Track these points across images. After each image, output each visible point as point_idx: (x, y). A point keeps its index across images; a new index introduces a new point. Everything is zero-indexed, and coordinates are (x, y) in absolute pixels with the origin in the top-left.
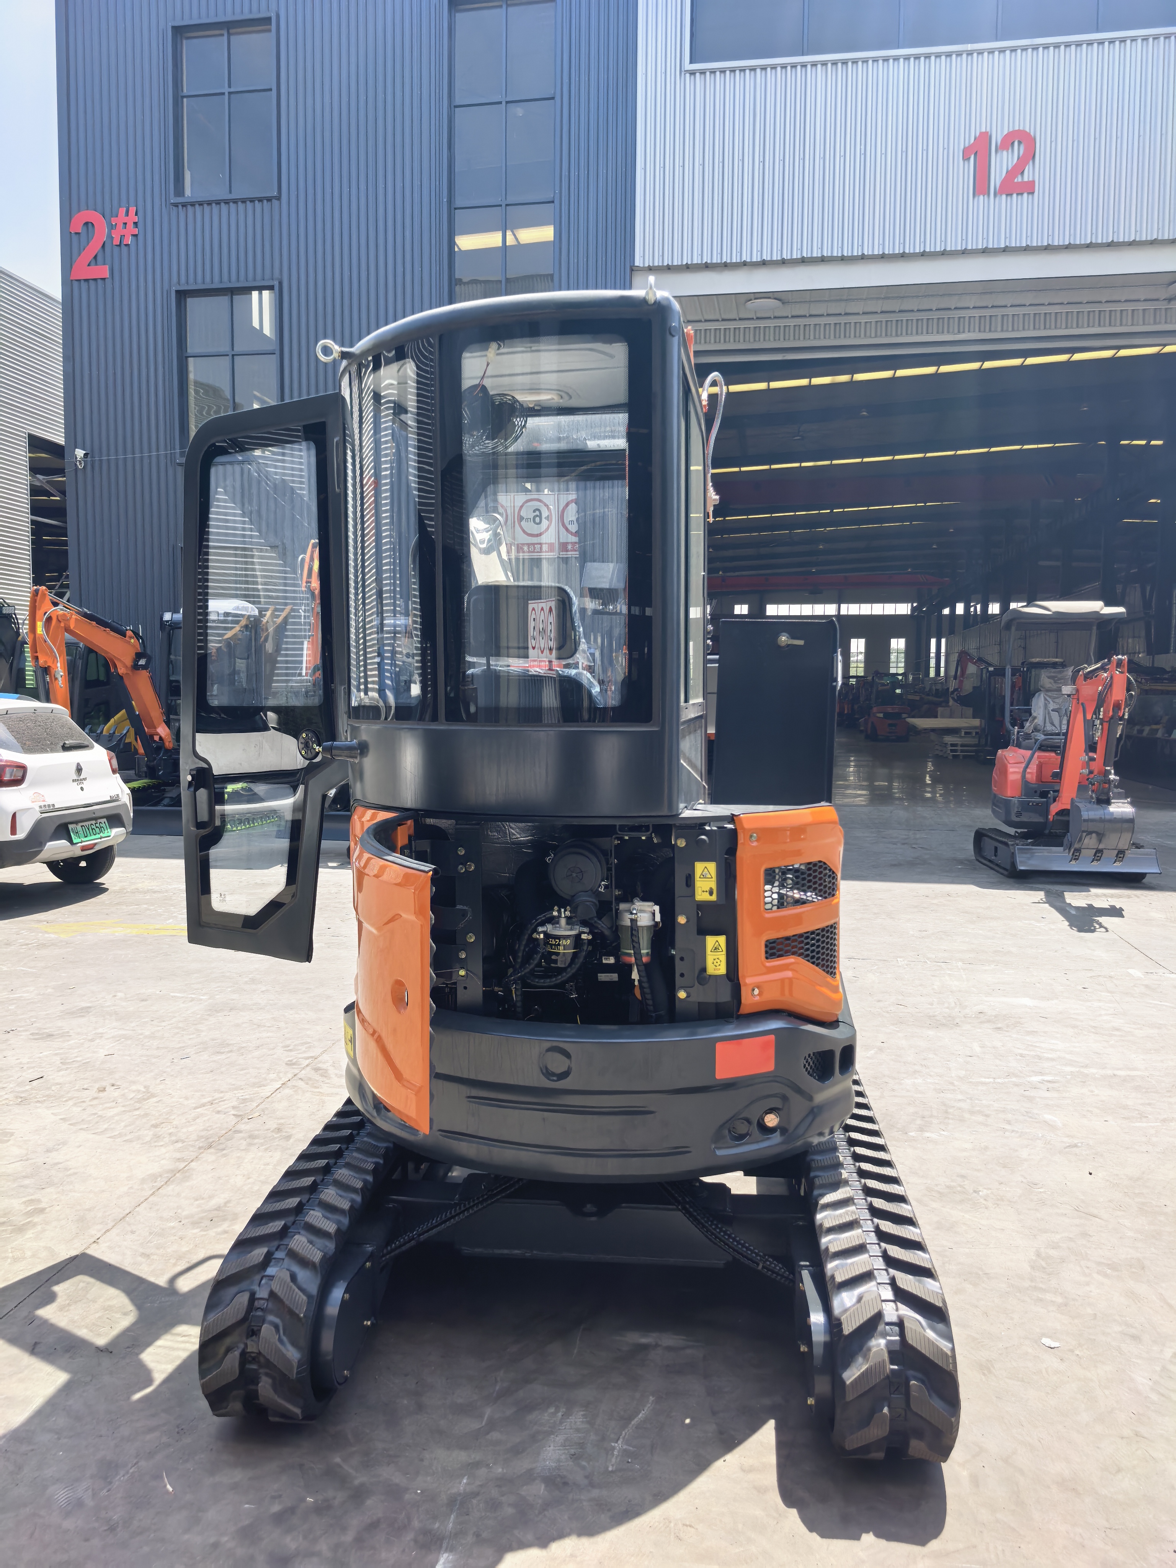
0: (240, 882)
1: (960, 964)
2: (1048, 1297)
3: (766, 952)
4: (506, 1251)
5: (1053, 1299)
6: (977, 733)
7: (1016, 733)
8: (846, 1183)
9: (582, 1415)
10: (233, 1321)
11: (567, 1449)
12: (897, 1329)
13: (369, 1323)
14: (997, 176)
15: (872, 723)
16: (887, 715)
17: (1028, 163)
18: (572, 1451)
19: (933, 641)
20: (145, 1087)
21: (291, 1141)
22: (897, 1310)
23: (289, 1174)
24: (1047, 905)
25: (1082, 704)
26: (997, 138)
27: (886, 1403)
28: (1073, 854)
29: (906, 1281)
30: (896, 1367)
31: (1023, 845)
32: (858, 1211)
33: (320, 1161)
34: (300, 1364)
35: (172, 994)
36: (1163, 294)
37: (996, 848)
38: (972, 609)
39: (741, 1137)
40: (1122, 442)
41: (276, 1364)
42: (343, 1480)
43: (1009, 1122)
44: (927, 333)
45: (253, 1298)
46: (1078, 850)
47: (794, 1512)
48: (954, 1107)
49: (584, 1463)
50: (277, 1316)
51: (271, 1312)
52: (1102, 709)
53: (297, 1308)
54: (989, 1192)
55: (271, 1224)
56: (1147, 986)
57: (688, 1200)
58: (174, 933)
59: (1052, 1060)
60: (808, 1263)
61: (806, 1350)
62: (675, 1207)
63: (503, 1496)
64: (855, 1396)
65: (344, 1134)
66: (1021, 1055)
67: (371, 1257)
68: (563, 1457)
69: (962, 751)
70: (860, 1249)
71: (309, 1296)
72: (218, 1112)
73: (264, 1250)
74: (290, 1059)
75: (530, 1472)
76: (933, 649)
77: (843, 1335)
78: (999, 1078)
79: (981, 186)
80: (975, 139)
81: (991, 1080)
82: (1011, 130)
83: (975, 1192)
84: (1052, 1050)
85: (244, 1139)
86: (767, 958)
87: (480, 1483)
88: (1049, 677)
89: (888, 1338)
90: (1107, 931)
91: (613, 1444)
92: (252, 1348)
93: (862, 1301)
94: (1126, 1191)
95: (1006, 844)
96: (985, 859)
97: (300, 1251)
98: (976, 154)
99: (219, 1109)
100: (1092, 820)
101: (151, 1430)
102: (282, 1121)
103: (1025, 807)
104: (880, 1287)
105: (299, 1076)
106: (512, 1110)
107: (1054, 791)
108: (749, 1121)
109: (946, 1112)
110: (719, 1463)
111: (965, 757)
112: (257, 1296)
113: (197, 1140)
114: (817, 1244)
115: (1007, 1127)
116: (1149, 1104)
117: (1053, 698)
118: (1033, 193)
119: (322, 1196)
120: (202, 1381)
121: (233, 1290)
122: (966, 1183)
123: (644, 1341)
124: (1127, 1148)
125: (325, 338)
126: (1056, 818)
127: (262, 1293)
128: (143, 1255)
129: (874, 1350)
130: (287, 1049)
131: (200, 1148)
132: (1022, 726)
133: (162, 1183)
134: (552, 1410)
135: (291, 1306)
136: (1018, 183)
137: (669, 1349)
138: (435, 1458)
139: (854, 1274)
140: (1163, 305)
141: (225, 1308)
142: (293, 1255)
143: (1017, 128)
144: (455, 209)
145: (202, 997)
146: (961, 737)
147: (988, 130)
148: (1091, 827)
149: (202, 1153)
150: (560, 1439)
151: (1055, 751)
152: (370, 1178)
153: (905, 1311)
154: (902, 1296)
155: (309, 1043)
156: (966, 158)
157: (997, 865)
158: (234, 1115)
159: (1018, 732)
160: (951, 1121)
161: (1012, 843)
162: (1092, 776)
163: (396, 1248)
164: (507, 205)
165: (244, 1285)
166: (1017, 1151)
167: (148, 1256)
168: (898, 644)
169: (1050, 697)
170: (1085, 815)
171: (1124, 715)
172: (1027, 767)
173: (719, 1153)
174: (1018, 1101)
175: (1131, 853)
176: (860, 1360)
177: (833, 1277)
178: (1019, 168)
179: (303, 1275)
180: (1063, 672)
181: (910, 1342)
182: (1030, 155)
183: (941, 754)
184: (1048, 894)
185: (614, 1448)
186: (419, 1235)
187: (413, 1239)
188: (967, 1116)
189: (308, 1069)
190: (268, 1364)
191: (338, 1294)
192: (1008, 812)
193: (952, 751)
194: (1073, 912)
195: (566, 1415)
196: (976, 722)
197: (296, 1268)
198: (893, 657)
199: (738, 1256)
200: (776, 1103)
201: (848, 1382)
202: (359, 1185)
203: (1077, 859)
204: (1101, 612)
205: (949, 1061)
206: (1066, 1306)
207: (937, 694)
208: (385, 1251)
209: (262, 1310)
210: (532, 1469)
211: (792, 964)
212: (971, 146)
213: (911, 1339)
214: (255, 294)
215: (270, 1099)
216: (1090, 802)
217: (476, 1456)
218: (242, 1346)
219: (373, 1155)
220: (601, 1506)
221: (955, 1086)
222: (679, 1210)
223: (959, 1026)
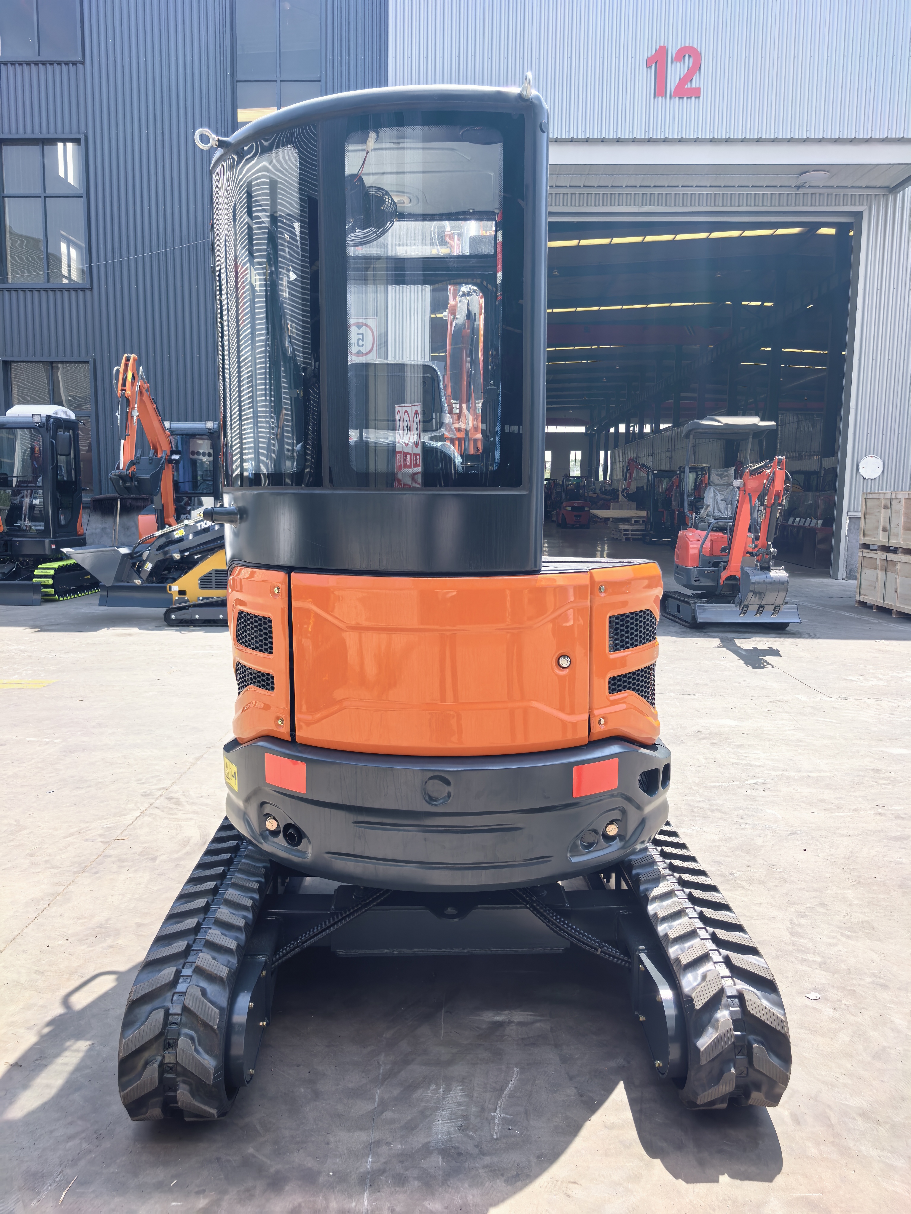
0: (74, 642)
1: (672, 695)
2: (810, 957)
3: (609, 688)
4: (376, 951)
5: (814, 959)
6: (643, 521)
7: (693, 518)
8: (663, 878)
9: (461, 1090)
10: (151, 1036)
11: (453, 1122)
12: (737, 1001)
13: (265, 1024)
14: (672, 82)
15: (563, 514)
16: (574, 508)
17: (695, 73)
18: (459, 1123)
19: (602, 453)
20: (16, 821)
21: (157, 862)
22: (735, 984)
23: (183, 897)
24: (724, 649)
25: (749, 494)
26: (672, 52)
27: (732, 1065)
28: (742, 610)
29: (739, 959)
30: (739, 1033)
31: (700, 603)
32: (680, 901)
33: (208, 883)
34: (216, 1070)
35: (28, 739)
36: (793, 182)
37: (679, 607)
38: (631, 429)
39: (590, 845)
40: (744, 303)
41: (193, 1072)
42: (260, 1170)
43: (741, 817)
44: (618, 205)
45: (167, 1014)
46: (747, 606)
47: (658, 1162)
48: (697, 807)
49: (471, 1133)
50: (190, 1028)
51: (185, 1025)
52: (766, 498)
53: (210, 1022)
54: (741, 874)
55: (175, 945)
56: (812, 707)
57: (534, 899)
58: (20, 686)
59: (760, 766)
60: (644, 947)
61: (644, 1019)
62: (523, 905)
63: (406, 1170)
64: (709, 1060)
65: (225, 858)
66: (737, 764)
67: (265, 966)
68: (452, 1129)
69: (632, 535)
70: (692, 934)
71: (221, 1009)
72: (87, 840)
73: (174, 969)
74: (144, 790)
75: (426, 1146)
76: (602, 459)
77: (696, 1010)
78: (725, 783)
79: (660, 90)
80: (656, 51)
81: (720, 784)
82: (683, 46)
83: (731, 874)
84: (758, 759)
85: (114, 863)
86: (610, 693)
87: (384, 1160)
88: (717, 475)
89: (731, 1009)
90: (773, 667)
91: (492, 1114)
92: (169, 1058)
93: (707, 979)
94: (843, 867)
95: (688, 603)
96: (669, 614)
97: (207, 968)
98: (656, 63)
99: (87, 837)
100: (759, 583)
101: (70, 1138)
102: (146, 845)
103: (701, 573)
104: (717, 965)
105: (154, 805)
106: (396, 832)
107: (724, 562)
108: (595, 832)
109: (693, 811)
110: (588, 1123)
111: (634, 539)
112: (171, 1012)
113: (71, 866)
114: (654, 932)
115: (741, 820)
116: (841, 798)
117: (720, 491)
118: (699, 97)
119: (218, 915)
120: (122, 1093)
121: (147, 1008)
122: (721, 868)
123: (499, 1018)
124: (834, 833)
125: (201, 127)
126: (725, 582)
127: (176, 1009)
128: (37, 972)
129: (722, 1020)
130: (139, 782)
131: (75, 873)
132: (698, 513)
133: (45, 906)
134: (433, 1087)
135: (205, 1019)
136: (688, 89)
137: (521, 1024)
138: (339, 1141)
139: (695, 957)
140: (794, 192)
141: (142, 1025)
142: (199, 971)
143: (687, 45)
144: (237, 81)
145: (55, 741)
146: (632, 524)
147: (666, 45)
148: (757, 588)
149: (78, 877)
150: (446, 1112)
151: (722, 532)
152: (256, 896)
153: (741, 985)
154: (737, 972)
155: (159, 776)
156: (649, 66)
157: (679, 619)
158: (101, 842)
159: (695, 517)
160: (698, 818)
161: (693, 602)
162: (756, 549)
163: (284, 956)
164: (281, 81)
165: (157, 1003)
166: (753, 839)
167: (42, 973)
168: (576, 456)
169: (718, 490)
170: (753, 579)
171: (782, 502)
172: (703, 543)
173: (574, 860)
174: (744, 800)
175: (783, 608)
176: (710, 1030)
177: (678, 960)
178: (688, 77)
179: (211, 989)
180: (728, 471)
181: (751, 1011)
182: (697, 67)
183: (615, 537)
184: (722, 640)
185: (494, 1118)
186: (303, 943)
187: (298, 946)
188: (709, 813)
189: (162, 798)
190: (185, 1073)
191: (244, 1002)
192: (689, 579)
193: (625, 535)
194: (744, 653)
195: (448, 1090)
196: (643, 513)
197: (204, 984)
198: (572, 465)
199: (575, 942)
200: (617, 815)
201: (702, 1049)
202: (249, 903)
203: (745, 613)
204: (759, 425)
205: (684, 770)
206: (825, 964)
207: (605, 492)
208: (274, 959)
209: (177, 1024)
210: (427, 1143)
211: (625, 698)
212: (653, 57)
213: (752, 1009)
214: (60, 145)
215: (132, 826)
216: (756, 569)
217: (375, 1135)
218: (159, 1058)
219: (254, 875)
220: (495, 1171)
221: (693, 790)
222: (528, 908)
223: (684, 743)
